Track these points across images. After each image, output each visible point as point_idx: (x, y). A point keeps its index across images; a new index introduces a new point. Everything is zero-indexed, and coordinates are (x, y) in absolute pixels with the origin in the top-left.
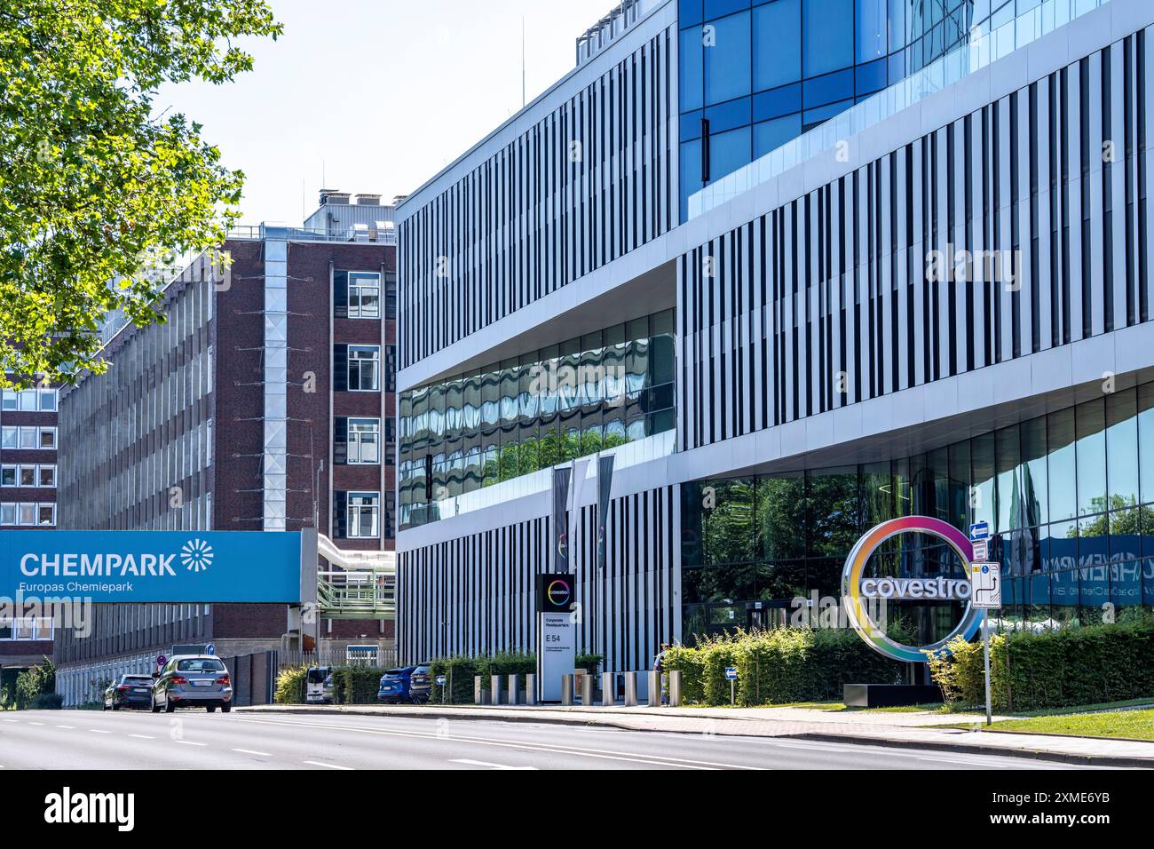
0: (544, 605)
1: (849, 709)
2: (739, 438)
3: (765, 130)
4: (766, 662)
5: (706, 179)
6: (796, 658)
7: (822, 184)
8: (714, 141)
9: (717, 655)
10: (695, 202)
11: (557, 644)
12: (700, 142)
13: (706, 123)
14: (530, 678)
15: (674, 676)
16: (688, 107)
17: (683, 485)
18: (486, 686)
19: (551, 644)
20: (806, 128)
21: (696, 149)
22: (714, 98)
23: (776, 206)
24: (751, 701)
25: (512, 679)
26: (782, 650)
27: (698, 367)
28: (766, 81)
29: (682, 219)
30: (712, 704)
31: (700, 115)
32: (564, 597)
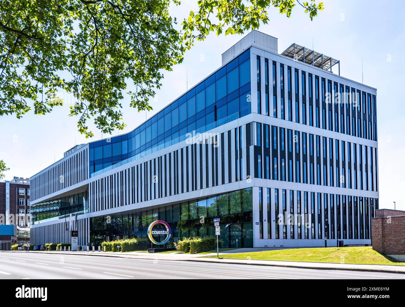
0: (73, 235)
1: (150, 253)
2: (102, 211)
3: (105, 164)
4: (126, 244)
5: (94, 171)
6: (131, 244)
7: (122, 171)
8: (96, 166)
9: (115, 244)
10: (92, 175)
11: (75, 242)
12: (93, 166)
13: (94, 163)
14: (69, 247)
15: (105, 247)
16: (91, 160)
17: (90, 218)
18: (59, 248)
19: (74, 242)
20: (113, 164)
21: (93, 167)
22: (96, 159)
23: (111, 174)
24: (124, 251)
25: (65, 247)
26: (129, 243)
27: (94, 200)
28: (105, 156)
29: (90, 177)
30: (114, 252)
31: (93, 162)
32: (76, 234)
